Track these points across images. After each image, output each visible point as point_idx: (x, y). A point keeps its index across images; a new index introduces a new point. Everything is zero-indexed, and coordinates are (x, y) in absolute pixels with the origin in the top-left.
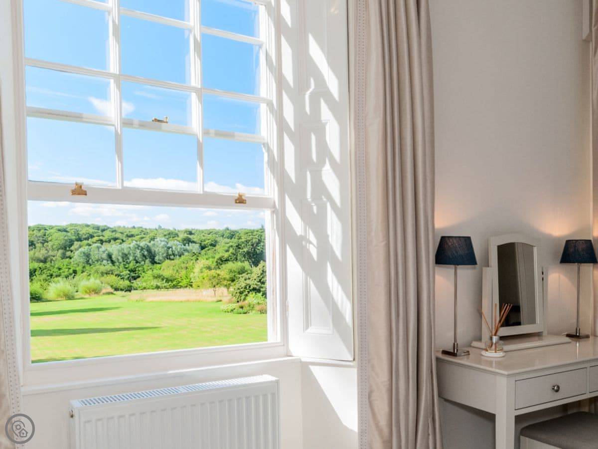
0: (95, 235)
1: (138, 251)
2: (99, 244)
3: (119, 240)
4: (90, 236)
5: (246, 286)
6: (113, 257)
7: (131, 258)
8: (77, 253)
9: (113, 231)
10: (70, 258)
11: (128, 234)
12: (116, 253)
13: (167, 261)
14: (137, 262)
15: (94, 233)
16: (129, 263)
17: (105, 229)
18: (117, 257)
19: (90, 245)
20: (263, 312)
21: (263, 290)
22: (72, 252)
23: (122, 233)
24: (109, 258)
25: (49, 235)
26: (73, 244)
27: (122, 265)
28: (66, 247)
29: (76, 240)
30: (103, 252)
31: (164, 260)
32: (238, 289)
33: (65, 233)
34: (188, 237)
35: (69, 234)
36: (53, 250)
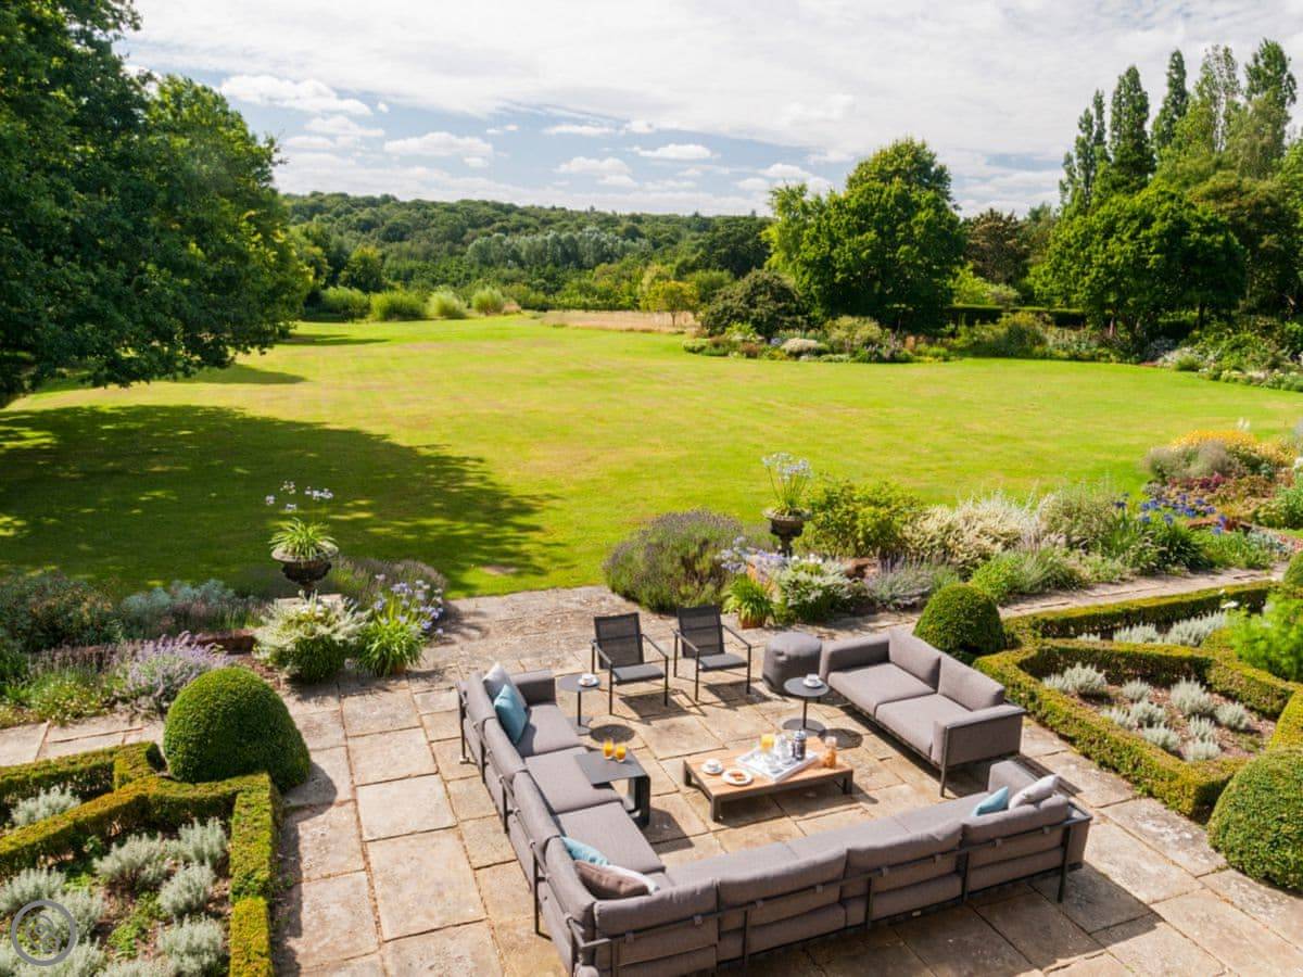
0: (496, 219)
1: (558, 249)
2: (501, 235)
3: (532, 229)
4: (490, 222)
5: (725, 309)
6: (523, 254)
7: (548, 259)
8: (471, 246)
9: (523, 212)
10: (462, 254)
11: (544, 219)
12: (525, 248)
13: (603, 265)
14: (557, 266)
15: (495, 215)
16: (545, 266)
17: (510, 209)
18: (528, 254)
19: (489, 235)
20: (751, 355)
21: (752, 318)
22: (465, 244)
23: (536, 217)
24: (515, 256)
25: (432, 217)
26: (464, 233)
27: (534, 270)
28: (456, 237)
29: (470, 226)
30: (509, 246)
31: (598, 264)
32: (712, 314)
33: (453, 214)
34: (634, 227)
35: (459, 216)
36: (438, 242)
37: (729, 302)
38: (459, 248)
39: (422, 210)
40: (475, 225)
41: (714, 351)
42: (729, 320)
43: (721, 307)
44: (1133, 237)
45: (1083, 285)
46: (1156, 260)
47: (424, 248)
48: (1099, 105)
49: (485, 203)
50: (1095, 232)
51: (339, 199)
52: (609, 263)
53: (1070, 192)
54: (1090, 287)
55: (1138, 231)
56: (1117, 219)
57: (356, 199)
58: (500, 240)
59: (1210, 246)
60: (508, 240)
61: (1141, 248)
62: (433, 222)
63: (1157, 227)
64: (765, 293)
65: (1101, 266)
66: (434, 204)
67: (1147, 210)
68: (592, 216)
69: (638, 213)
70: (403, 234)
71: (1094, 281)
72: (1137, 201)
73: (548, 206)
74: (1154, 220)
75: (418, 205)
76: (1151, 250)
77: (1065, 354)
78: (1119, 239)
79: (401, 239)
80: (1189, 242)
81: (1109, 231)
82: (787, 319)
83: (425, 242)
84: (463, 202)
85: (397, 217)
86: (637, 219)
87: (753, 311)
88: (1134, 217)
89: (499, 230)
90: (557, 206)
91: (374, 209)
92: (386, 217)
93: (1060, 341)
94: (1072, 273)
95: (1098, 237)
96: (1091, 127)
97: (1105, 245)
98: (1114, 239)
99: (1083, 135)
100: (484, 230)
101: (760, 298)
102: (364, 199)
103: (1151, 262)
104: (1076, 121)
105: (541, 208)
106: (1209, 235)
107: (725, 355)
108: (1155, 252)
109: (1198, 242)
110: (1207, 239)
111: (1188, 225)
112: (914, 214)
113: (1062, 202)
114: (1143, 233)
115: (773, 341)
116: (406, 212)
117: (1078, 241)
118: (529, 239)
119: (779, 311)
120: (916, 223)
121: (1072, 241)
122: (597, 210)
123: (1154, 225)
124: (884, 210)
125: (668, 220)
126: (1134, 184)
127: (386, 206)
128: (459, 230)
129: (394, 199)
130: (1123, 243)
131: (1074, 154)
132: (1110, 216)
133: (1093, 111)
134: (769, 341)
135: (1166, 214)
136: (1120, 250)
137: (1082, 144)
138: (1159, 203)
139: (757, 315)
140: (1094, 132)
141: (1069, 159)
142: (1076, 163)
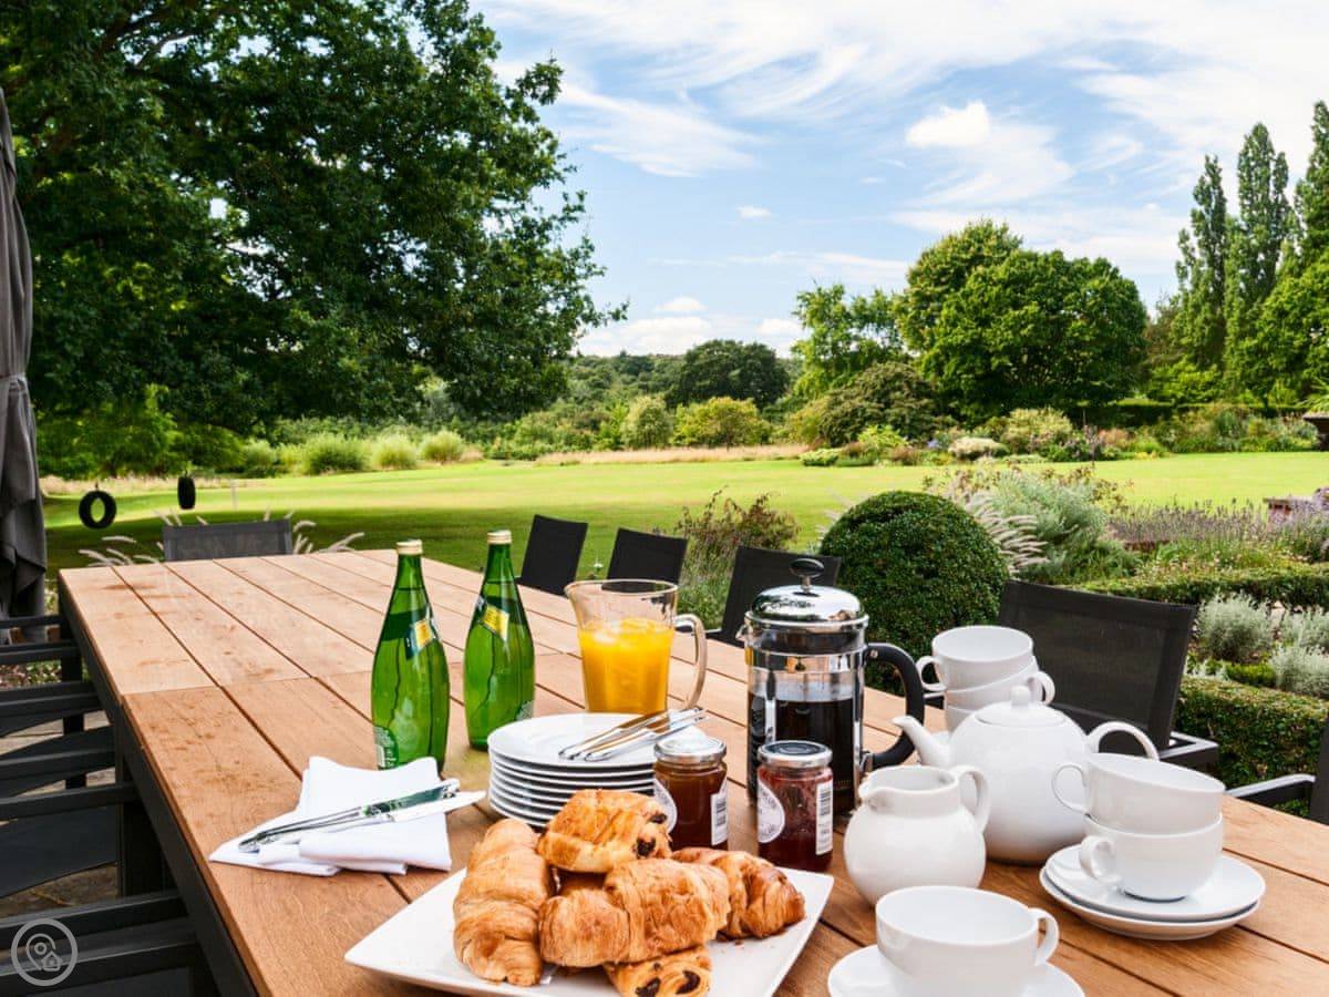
5: (853, 411)
20: (907, 461)
37: (856, 402)
41: (853, 460)
48: (1213, 170)
53: (1190, 277)
87: (890, 411)
96: (1210, 197)
99: (1201, 208)
101: (895, 395)
104: (1191, 190)
107: (869, 464)
113: (1182, 289)
115: (932, 445)
119: (921, 410)
131: (1191, 231)
133: (1208, 180)
134: (925, 445)
137: (1197, 218)
139: (896, 415)
140: (1213, 204)
141: (1184, 238)
142: (1194, 241)
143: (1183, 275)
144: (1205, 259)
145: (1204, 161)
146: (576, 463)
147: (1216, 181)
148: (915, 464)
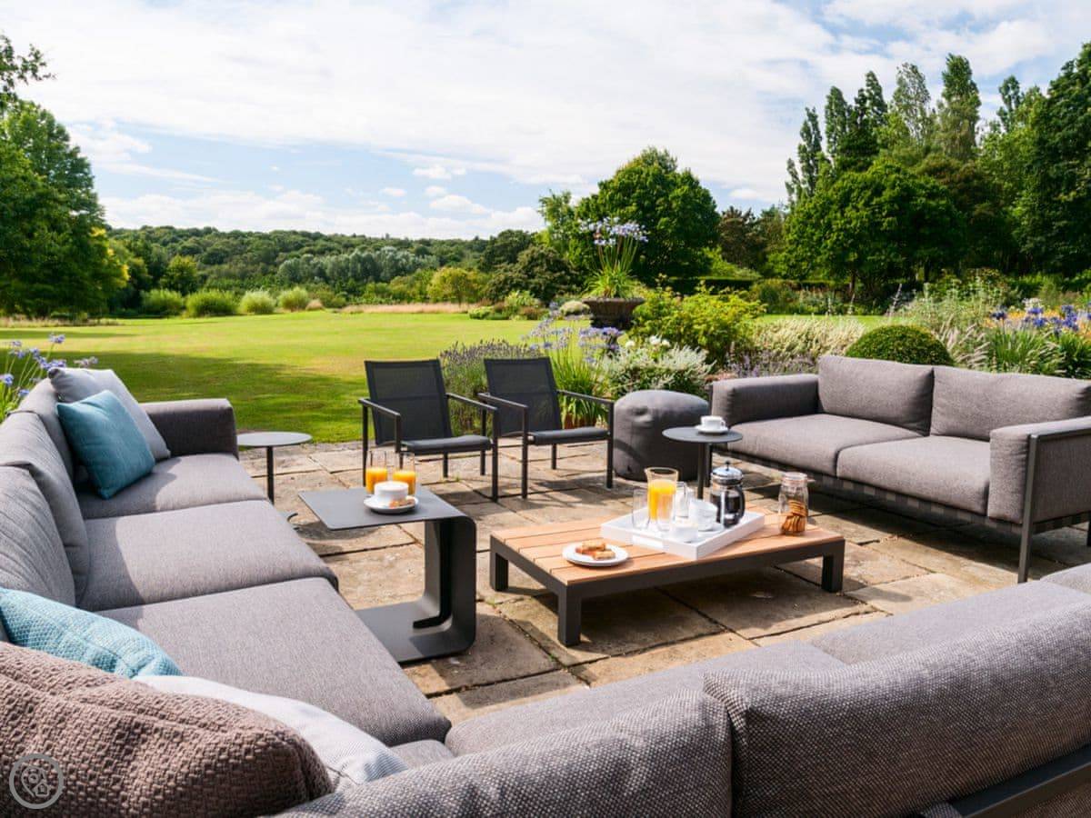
0: (304, 244)
1: (359, 266)
2: (309, 255)
3: (335, 252)
4: (299, 247)
5: (506, 280)
6: (327, 271)
7: (350, 274)
8: (281, 266)
9: (328, 239)
10: (274, 273)
11: (347, 244)
12: (330, 266)
13: (396, 278)
14: (357, 280)
15: (302, 241)
16: (347, 281)
17: (317, 236)
18: (332, 273)
19: (299, 257)
20: (531, 317)
21: (532, 286)
22: (276, 265)
23: (339, 243)
24: (321, 273)
25: (248, 243)
26: (277, 256)
27: (338, 284)
28: (269, 259)
29: (281, 251)
30: (315, 265)
31: (393, 277)
32: (494, 284)
33: (267, 241)
34: (424, 247)
35: (273, 243)
36: (253, 264)
37: (509, 274)
38: (271, 268)
39: (240, 238)
40: (286, 250)
41: (498, 315)
42: (510, 289)
43: (502, 277)
44: (867, 204)
45: (825, 247)
46: (888, 222)
47: (242, 269)
48: (813, 117)
49: (295, 233)
50: (832, 203)
51: (167, 230)
52: (402, 276)
53: (795, 192)
54: (832, 249)
55: (871, 199)
56: (851, 190)
57: (182, 231)
58: (308, 260)
59: (935, 209)
60: (315, 260)
61: (874, 213)
62: (249, 248)
63: (887, 194)
64: (541, 265)
65: (841, 230)
66: (250, 234)
67: (878, 180)
68: (387, 240)
69: (427, 238)
70: (222, 258)
71: (835, 243)
72: (868, 174)
73: (349, 234)
74: (884, 189)
75: (236, 235)
76: (884, 214)
77: (815, 309)
78: (855, 207)
79: (221, 262)
80: (916, 205)
81: (845, 200)
82: (563, 287)
83: (241, 265)
84: (276, 232)
85: (218, 244)
86: (427, 243)
87: (532, 280)
88: (866, 188)
89: (307, 252)
90: (357, 234)
91: (198, 239)
92: (209, 245)
93: (809, 298)
94: (815, 238)
95: (835, 207)
96: (811, 136)
97: (843, 213)
98: (850, 208)
99: (804, 143)
100: (294, 253)
101: (537, 269)
102: (188, 230)
103: (885, 224)
105: (343, 236)
106: (934, 199)
107: (507, 318)
108: (887, 216)
109: (924, 206)
110: (933, 203)
111: (914, 191)
112: (671, 191)
113: (790, 200)
114: (876, 200)
115: (551, 305)
116: (226, 240)
117: (817, 211)
118: (333, 258)
119: (554, 280)
120: (674, 198)
121: (812, 212)
122: (391, 236)
123: (884, 193)
124: (645, 188)
125: (453, 243)
126: (860, 164)
127: (208, 236)
128: (272, 254)
129: (215, 230)
130: (858, 210)
131: (796, 160)
132: (843, 188)
133: (810, 124)
134: (547, 306)
135: (895, 182)
136: (856, 215)
137: (802, 150)
138: (887, 175)
139: (536, 284)
140: (813, 140)
141: (791, 164)
142: (798, 167)
143: (790, 189)
144: (806, 179)
145: (806, 112)
146: (360, 312)
147: (816, 126)
148: (536, 319)
